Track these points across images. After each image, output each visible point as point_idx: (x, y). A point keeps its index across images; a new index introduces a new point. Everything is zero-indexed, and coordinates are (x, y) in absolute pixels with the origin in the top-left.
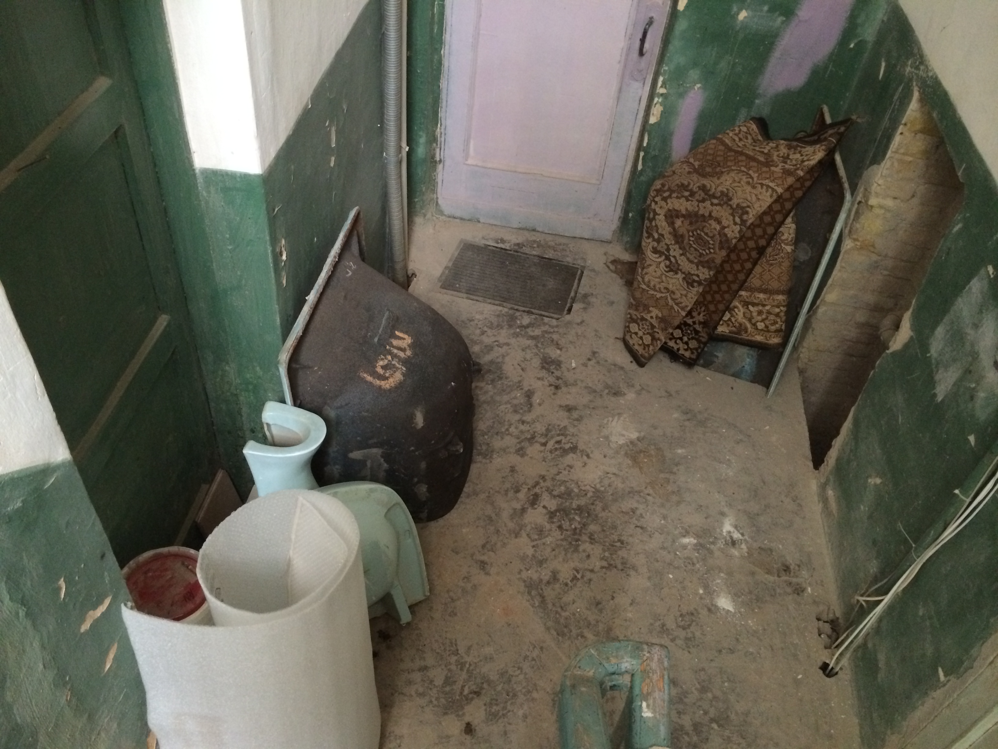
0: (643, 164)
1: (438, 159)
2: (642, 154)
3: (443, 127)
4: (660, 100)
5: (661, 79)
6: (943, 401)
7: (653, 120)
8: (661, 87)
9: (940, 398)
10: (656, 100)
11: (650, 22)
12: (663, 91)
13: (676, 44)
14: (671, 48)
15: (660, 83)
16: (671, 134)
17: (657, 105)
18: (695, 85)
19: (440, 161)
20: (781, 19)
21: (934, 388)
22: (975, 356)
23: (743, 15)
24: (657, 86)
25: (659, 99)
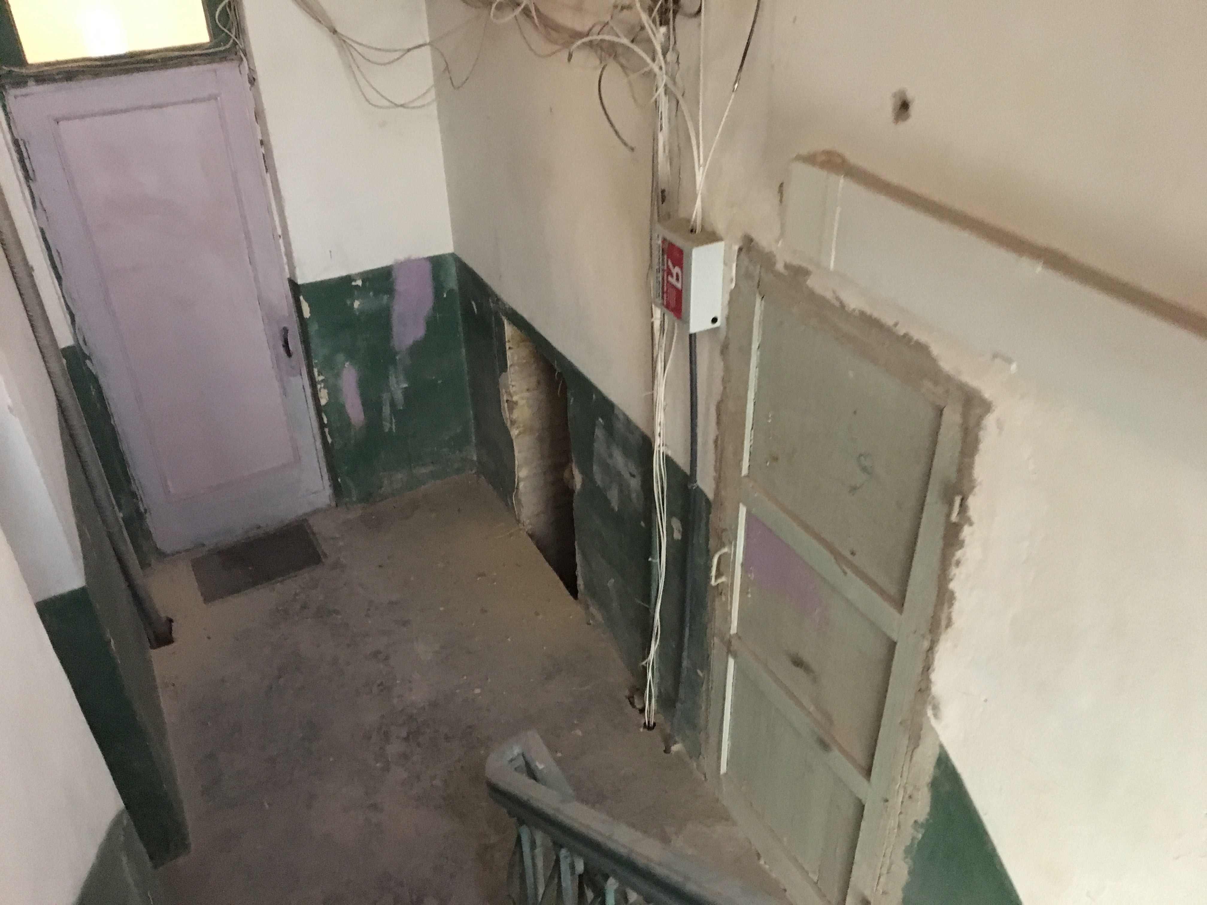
0: (331, 437)
1: (143, 511)
2: (327, 430)
3: (137, 482)
4: (322, 386)
5: (316, 371)
6: (618, 510)
7: (323, 402)
8: (319, 375)
9: (616, 509)
10: (319, 386)
11: (285, 331)
12: (321, 378)
13: (315, 342)
14: (313, 346)
15: (316, 374)
16: (343, 406)
17: (322, 390)
18: (345, 365)
19: (146, 510)
20: (386, 297)
21: (610, 504)
22: (619, 474)
23: (356, 304)
24: (314, 376)
25: (321, 384)
